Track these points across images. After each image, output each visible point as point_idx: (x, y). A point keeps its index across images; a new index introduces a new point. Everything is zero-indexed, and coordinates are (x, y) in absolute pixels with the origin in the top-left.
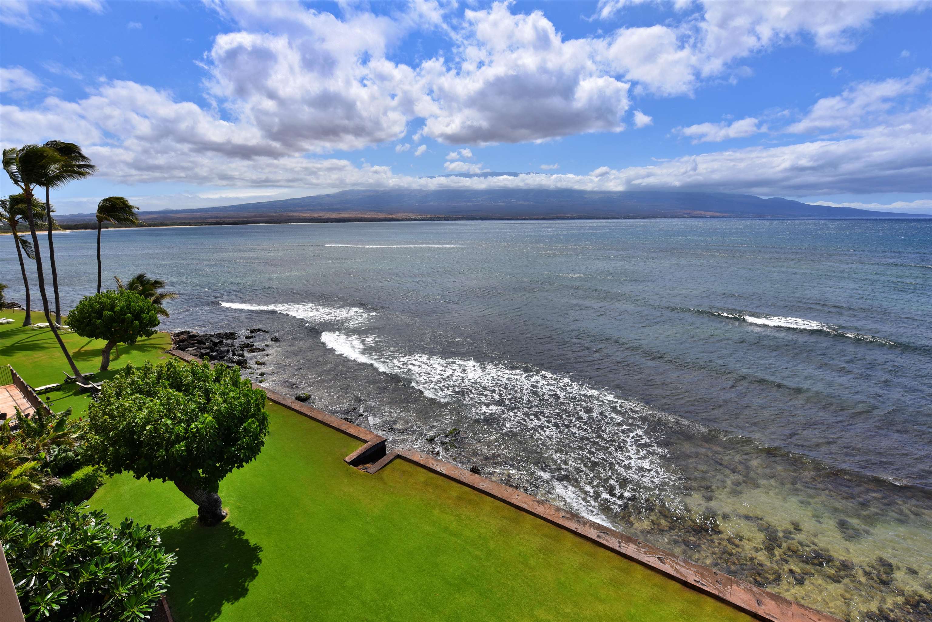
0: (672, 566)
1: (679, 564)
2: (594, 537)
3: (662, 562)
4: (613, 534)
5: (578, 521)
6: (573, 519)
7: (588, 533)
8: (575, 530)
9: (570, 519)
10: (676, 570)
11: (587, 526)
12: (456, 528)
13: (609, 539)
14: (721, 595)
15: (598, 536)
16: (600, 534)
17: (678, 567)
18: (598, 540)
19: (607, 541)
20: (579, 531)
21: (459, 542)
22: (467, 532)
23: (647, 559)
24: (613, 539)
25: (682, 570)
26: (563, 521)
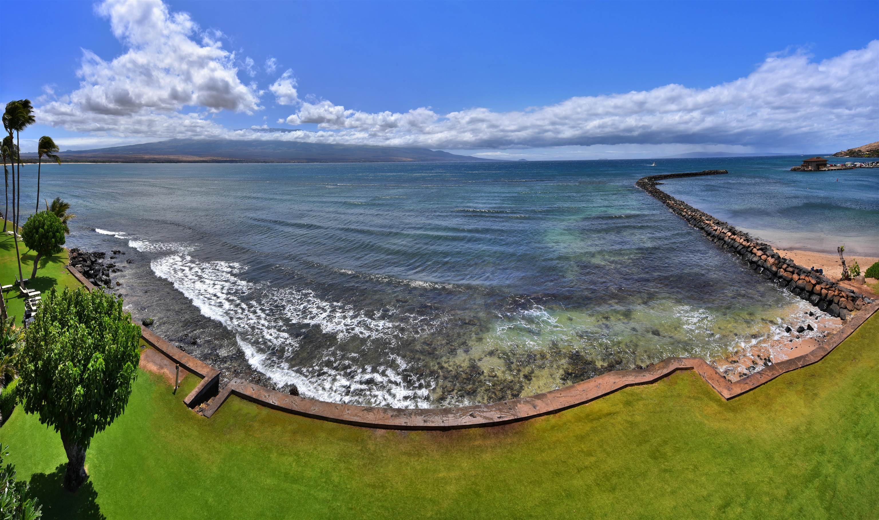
0: (481, 416)
1: (484, 411)
2: (422, 424)
3: (474, 417)
4: (434, 414)
5: (405, 415)
6: (400, 414)
7: (415, 423)
8: (405, 425)
9: (398, 416)
10: (485, 418)
11: (413, 416)
12: (297, 471)
13: (433, 420)
14: (516, 417)
15: (425, 421)
16: (425, 419)
17: (485, 414)
18: (425, 425)
19: (433, 422)
20: (409, 425)
21: (303, 488)
22: (308, 473)
23: (464, 421)
24: (436, 417)
25: (488, 415)
26: (393, 420)
